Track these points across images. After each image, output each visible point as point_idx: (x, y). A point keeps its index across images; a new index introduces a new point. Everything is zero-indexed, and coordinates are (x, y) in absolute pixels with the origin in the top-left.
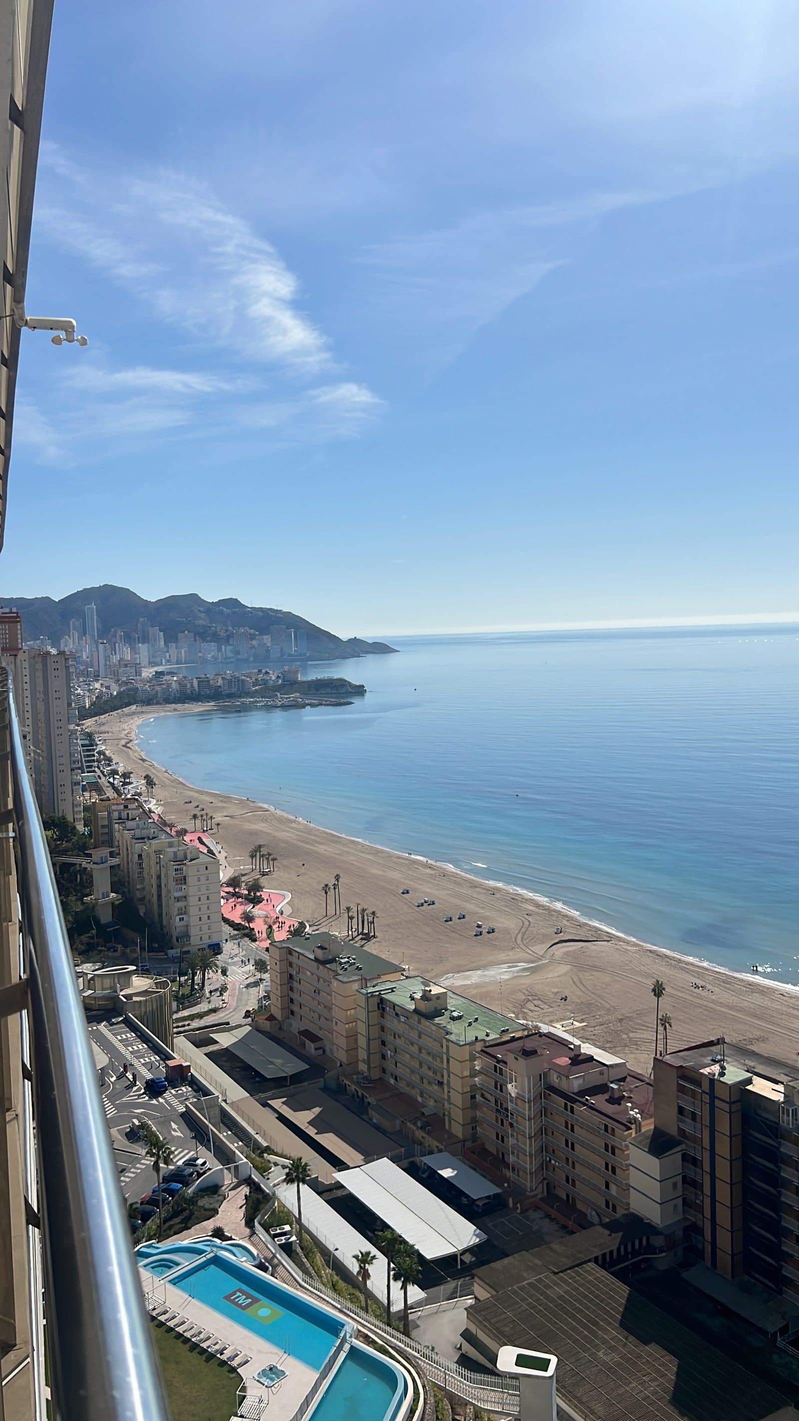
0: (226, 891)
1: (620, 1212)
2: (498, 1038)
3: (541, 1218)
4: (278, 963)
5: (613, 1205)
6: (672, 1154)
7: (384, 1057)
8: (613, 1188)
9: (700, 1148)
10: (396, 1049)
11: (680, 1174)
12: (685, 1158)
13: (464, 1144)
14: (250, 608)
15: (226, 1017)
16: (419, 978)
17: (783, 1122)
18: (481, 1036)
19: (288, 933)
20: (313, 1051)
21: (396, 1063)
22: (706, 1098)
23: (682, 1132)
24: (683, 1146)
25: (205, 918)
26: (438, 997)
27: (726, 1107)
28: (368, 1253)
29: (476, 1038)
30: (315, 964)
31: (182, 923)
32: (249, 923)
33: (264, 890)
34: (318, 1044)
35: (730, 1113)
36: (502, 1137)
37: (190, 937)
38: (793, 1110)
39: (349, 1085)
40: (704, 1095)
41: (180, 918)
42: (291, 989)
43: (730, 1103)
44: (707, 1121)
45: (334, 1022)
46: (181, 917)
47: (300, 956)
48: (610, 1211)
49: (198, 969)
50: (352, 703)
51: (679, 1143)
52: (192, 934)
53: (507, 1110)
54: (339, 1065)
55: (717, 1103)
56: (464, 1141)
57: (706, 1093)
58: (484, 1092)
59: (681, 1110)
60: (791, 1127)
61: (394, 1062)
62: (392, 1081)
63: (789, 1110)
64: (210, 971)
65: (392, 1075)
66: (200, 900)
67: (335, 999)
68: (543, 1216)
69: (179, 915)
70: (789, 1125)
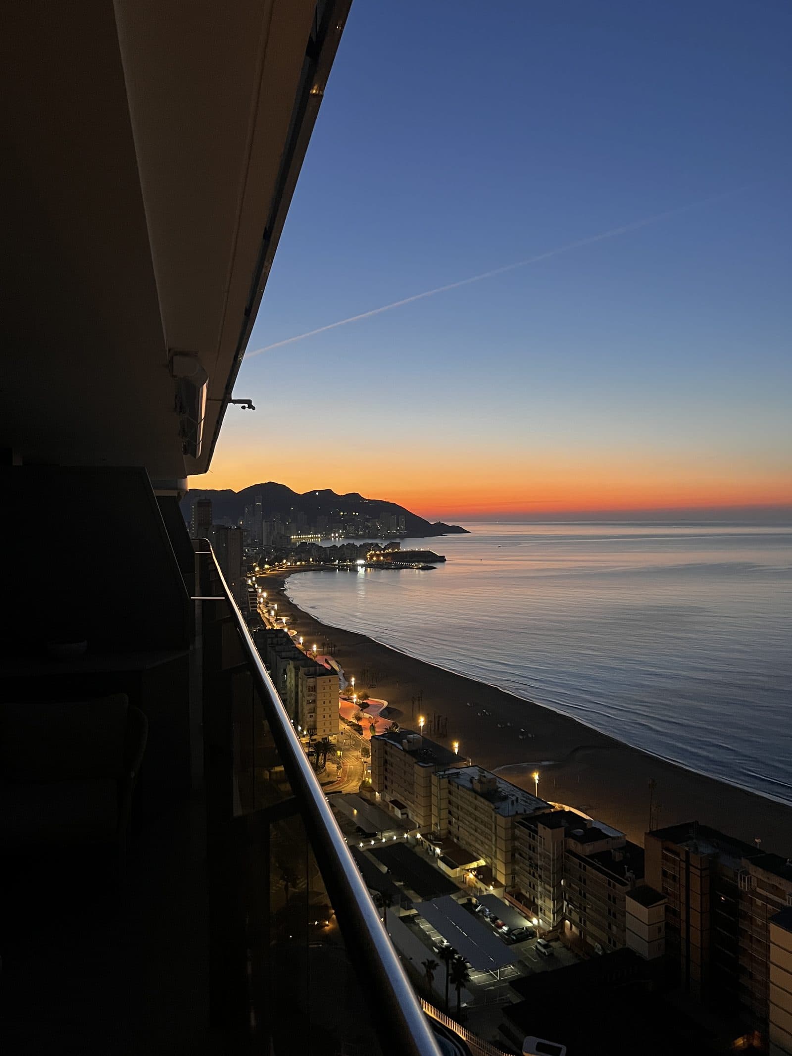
0: (342, 697)
1: (619, 946)
2: (532, 813)
3: (560, 947)
4: (377, 751)
5: (614, 941)
6: (658, 905)
7: (450, 823)
8: (614, 928)
9: (678, 902)
10: (458, 817)
11: (663, 921)
12: (667, 909)
13: (506, 889)
14: (368, 500)
15: (340, 788)
16: (476, 767)
17: (741, 886)
18: (521, 811)
19: (385, 730)
20: (400, 816)
21: (458, 827)
22: (683, 865)
23: (665, 889)
24: (666, 900)
25: (327, 716)
26: (490, 781)
27: (698, 872)
28: (433, 961)
29: (517, 812)
30: (403, 753)
31: (312, 719)
32: (358, 721)
33: (369, 699)
34: (404, 811)
35: (701, 877)
36: (534, 886)
37: (316, 729)
38: (748, 878)
39: (424, 841)
40: (682, 863)
41: (310, 716)
42: (386, 770)
43: (701, 870)
44: (683, 881)
45: (415, 796)
46: (311, 714)
47: (393, 747)
48: (612, 945)
49: (322, 752)
50: (435, 568)
51: (663, 898)
52: (318, 727)
53: (537, 865)
54: (418, 826)
55: (692, 869)
56: (506, 887)
57: (683, 861)
58: (522, 852)
59: (665, 873)
60: (746, 890)
61: (457, 826)
62: (455, 840)
63: (745, 878)
64: (330, 754)
65: (455, 836)
66: (324, 703)
67: (417, 778)
68: (561, 946)
69: (309, 713)
70: (745, 888)
